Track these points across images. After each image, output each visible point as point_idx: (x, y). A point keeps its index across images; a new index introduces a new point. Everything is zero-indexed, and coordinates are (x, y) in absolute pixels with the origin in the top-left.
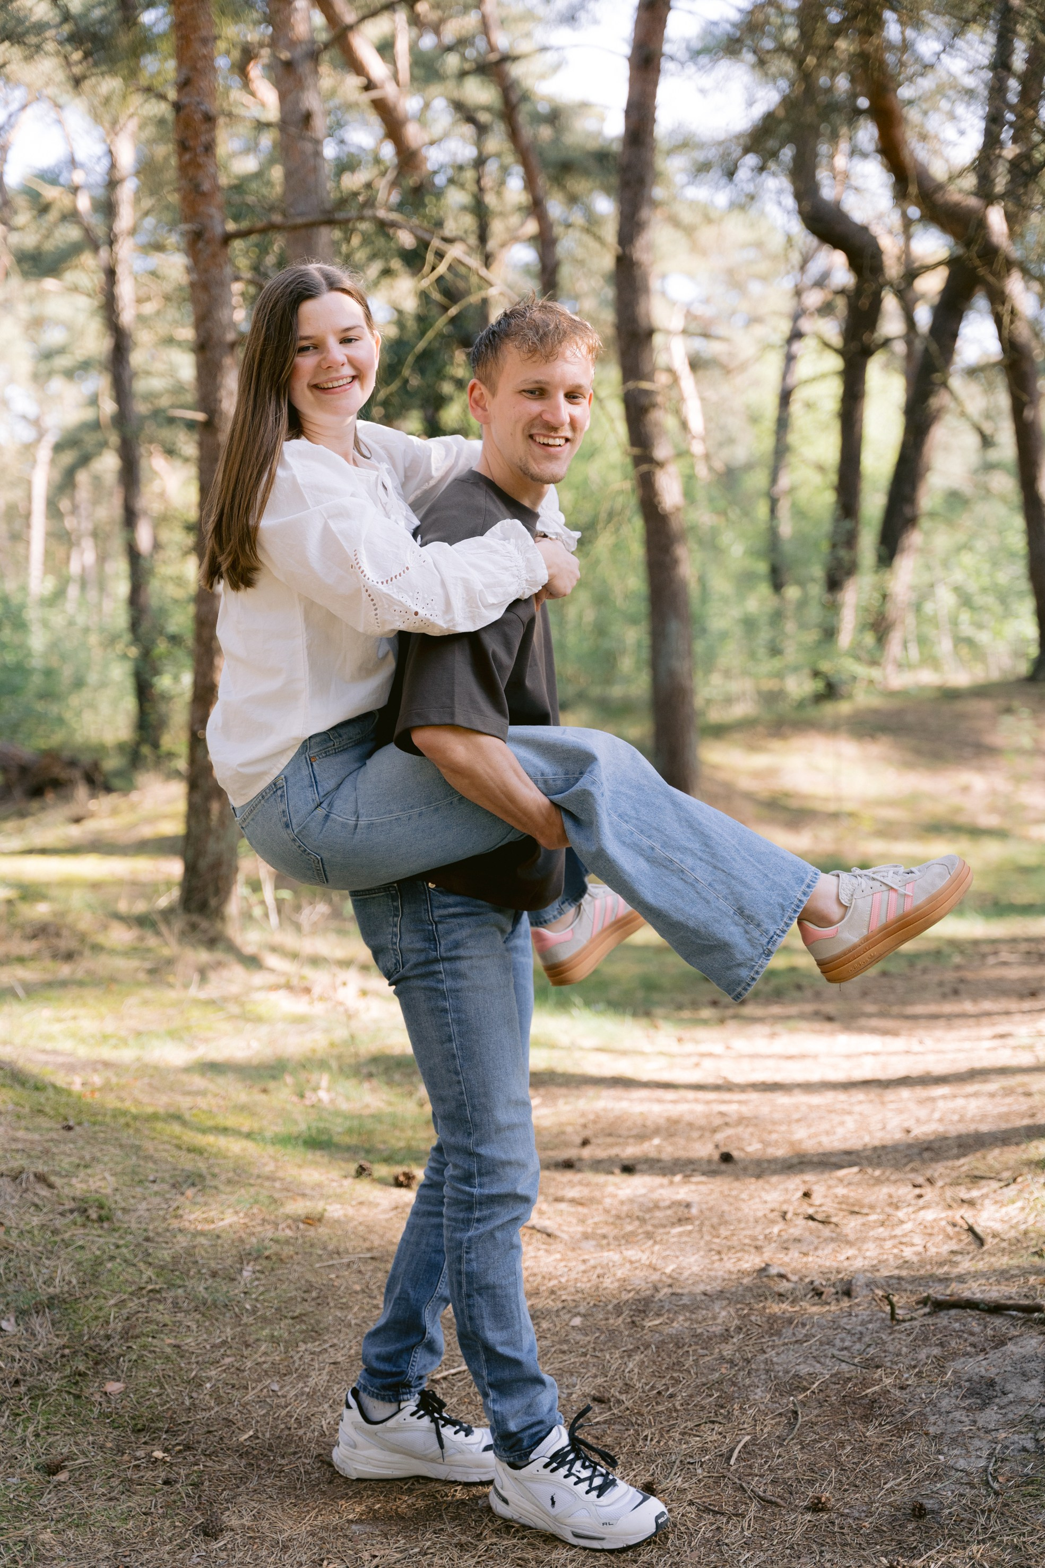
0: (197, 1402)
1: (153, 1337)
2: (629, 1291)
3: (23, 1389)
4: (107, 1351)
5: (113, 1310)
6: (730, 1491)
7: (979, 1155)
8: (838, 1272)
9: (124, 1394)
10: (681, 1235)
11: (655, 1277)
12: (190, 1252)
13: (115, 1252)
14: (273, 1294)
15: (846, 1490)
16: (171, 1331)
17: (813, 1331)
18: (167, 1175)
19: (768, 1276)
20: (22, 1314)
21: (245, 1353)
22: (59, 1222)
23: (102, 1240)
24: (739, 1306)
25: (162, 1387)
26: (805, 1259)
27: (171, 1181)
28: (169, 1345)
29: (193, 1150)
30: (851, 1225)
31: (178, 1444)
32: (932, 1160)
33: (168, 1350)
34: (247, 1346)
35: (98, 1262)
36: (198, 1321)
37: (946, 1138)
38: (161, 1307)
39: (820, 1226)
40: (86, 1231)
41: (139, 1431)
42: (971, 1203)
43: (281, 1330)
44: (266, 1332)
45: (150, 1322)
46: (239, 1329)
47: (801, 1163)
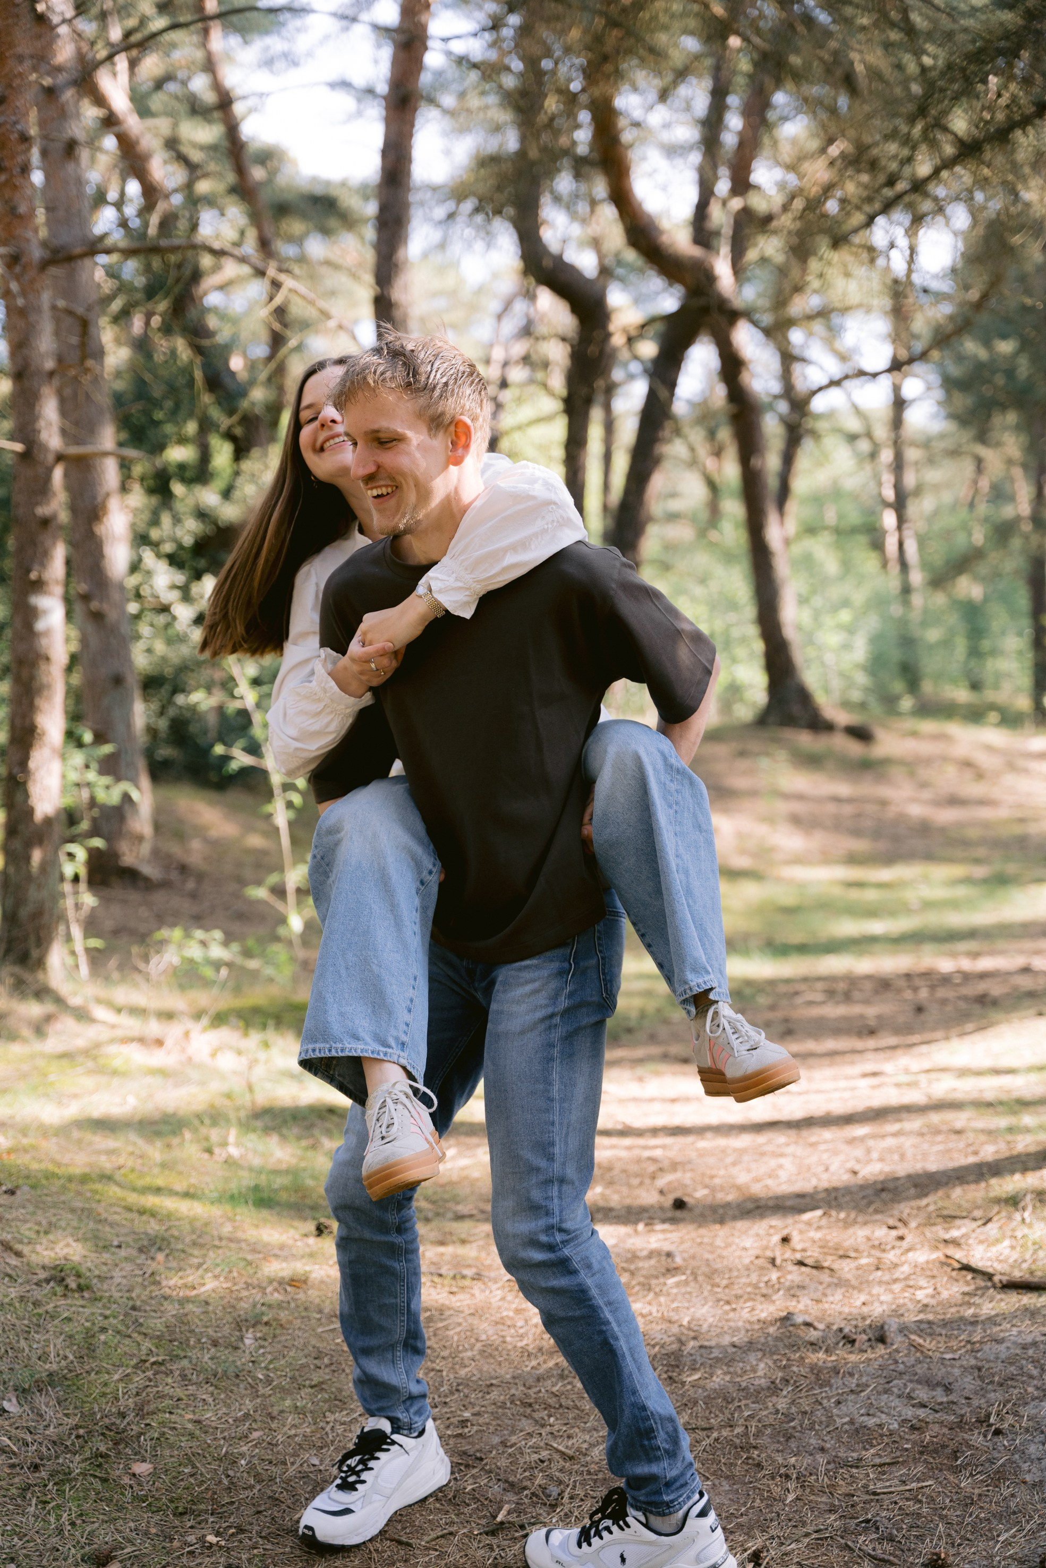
0: (235, 1480)
1: (170, 1413)
2: (654, 1346)
3: (44, 1474)
4: (124, 1430)
5: (121, 1385)
6: (836, 1551)
7: (940, 1193)
8: (864, 1319)
9: (154, 1474)
10: (678, 1285)
11: (675, 1329)
12: (182, 1320)
13: (105, 1323)
14: (283, 1362)
15: (959, 1545)
16: (188, 1405)
17: (864, 1380)
18: (129, 1239)
19: (792, 1325)
20: (23, 1393)
21: (273, 1426)
22: (38, 1294)
23: (87, 1311)
24: (775, 1357)
25: (194, 1466)
26: (820, 1306)
27: (137, 1246)
28: (190, 1421)
29: (142, 1212)
30: (846, 1268)
31: (230, 1527)
32: (893, 1201)
33: (190, 1426)
34: (273, 1418)
35: (89, 1335)
36: (212, 1394)
37: (897, 1179)
38: (169, 1380)
39: (814, 1272)
40: (69, 1301)
41: (181, 1514)
42: (955, 1243)
43: (303, 1399)
44: (288, 1403)
45: (163, 1397)
46: (259, 1400)
47: (758, 1207)
